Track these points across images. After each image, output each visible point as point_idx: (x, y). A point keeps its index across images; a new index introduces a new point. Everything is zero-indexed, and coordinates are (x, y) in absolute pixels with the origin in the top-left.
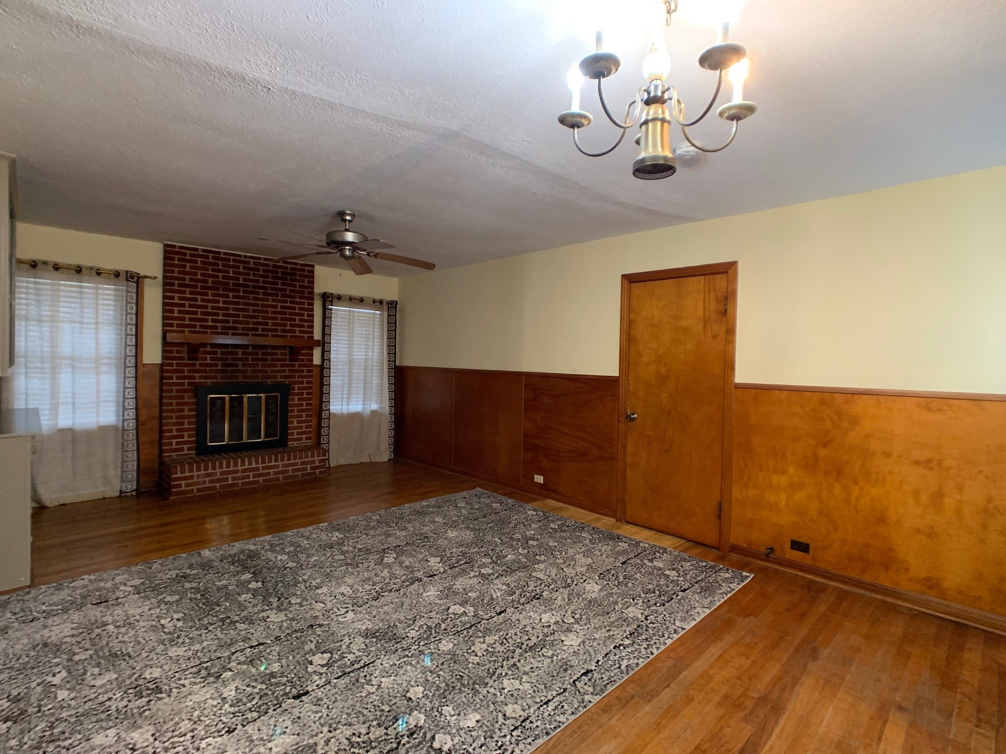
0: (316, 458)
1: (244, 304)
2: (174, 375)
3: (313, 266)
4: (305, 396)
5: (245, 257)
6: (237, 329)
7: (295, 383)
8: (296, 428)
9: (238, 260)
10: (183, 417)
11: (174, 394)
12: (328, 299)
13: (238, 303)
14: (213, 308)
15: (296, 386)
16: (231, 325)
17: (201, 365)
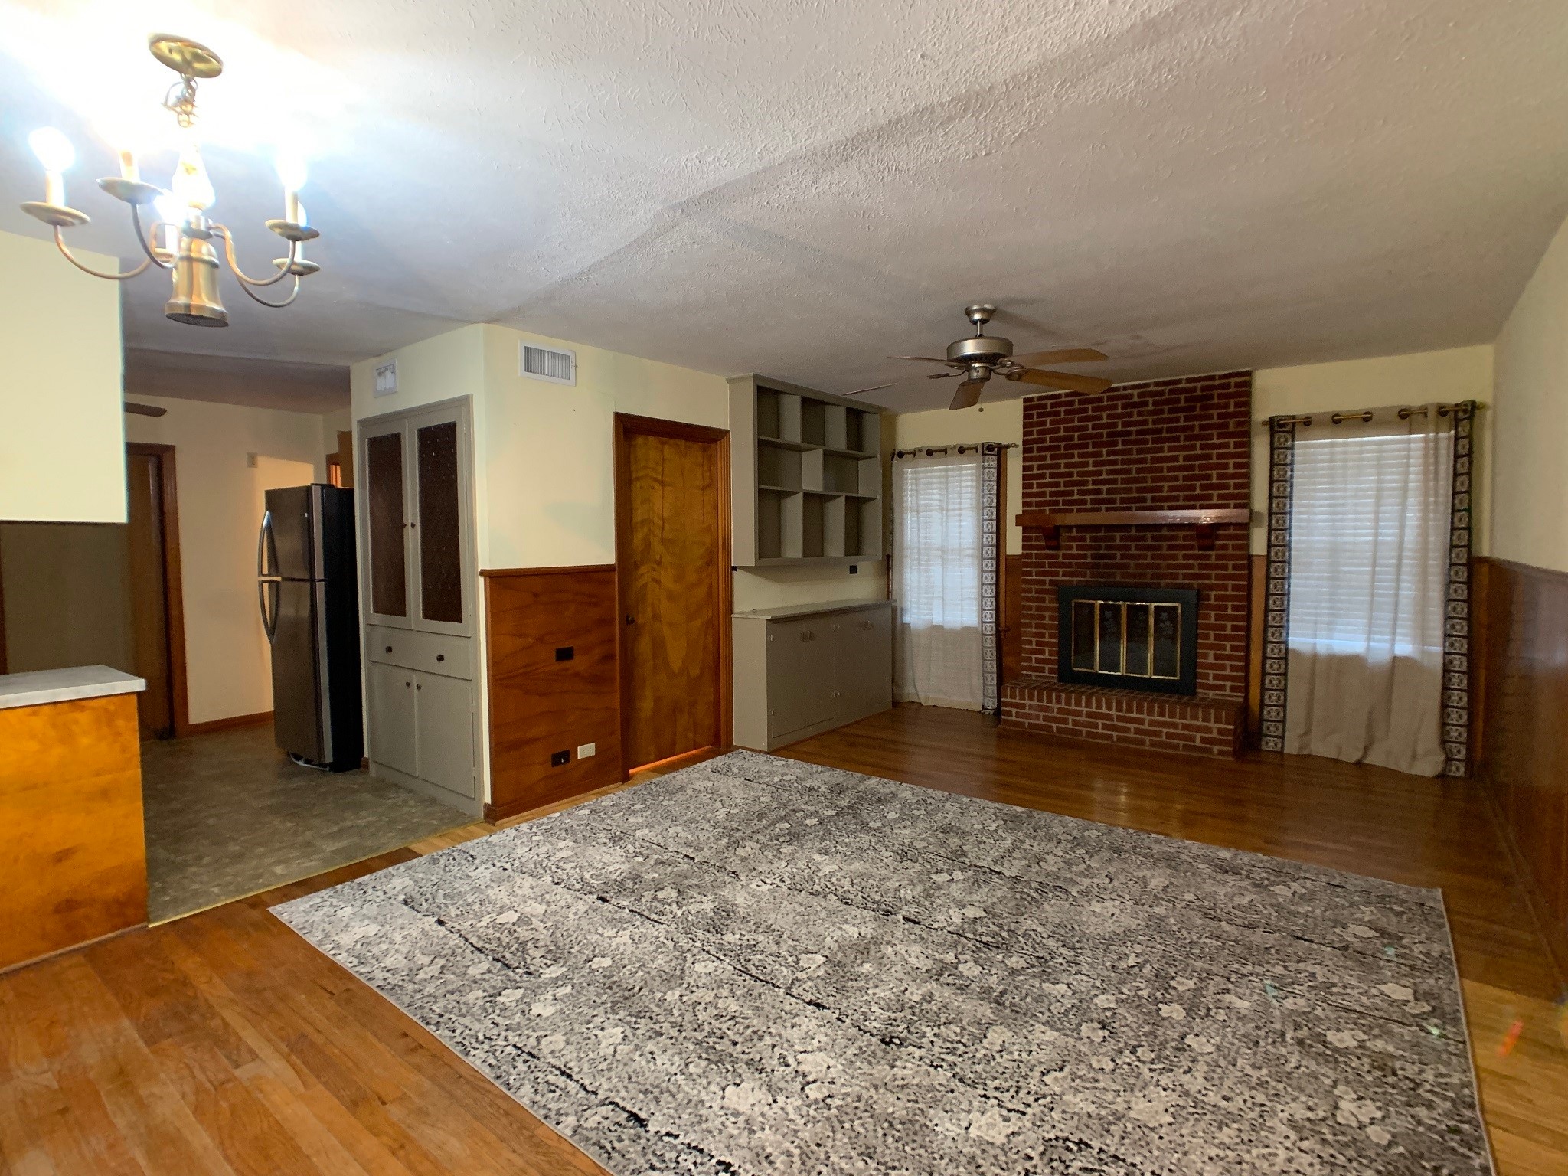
0: (1212, 724)
1: (1123, 462)
2: (1034, 570)
3: (1249, 374)
4: (1229, 612)
5: (1125, 388)
6: (1113, 501)
7: (1211, 588)
8: (1211, 666)
9: (1115, 395)
10: (1043, 626)
11: (1033, 595)
12: (1284, 429)
13: (1114, 462)
14: (1079, 474)
15: (1213, 594)
16: (1104, 496)
17: (1065, 556)
